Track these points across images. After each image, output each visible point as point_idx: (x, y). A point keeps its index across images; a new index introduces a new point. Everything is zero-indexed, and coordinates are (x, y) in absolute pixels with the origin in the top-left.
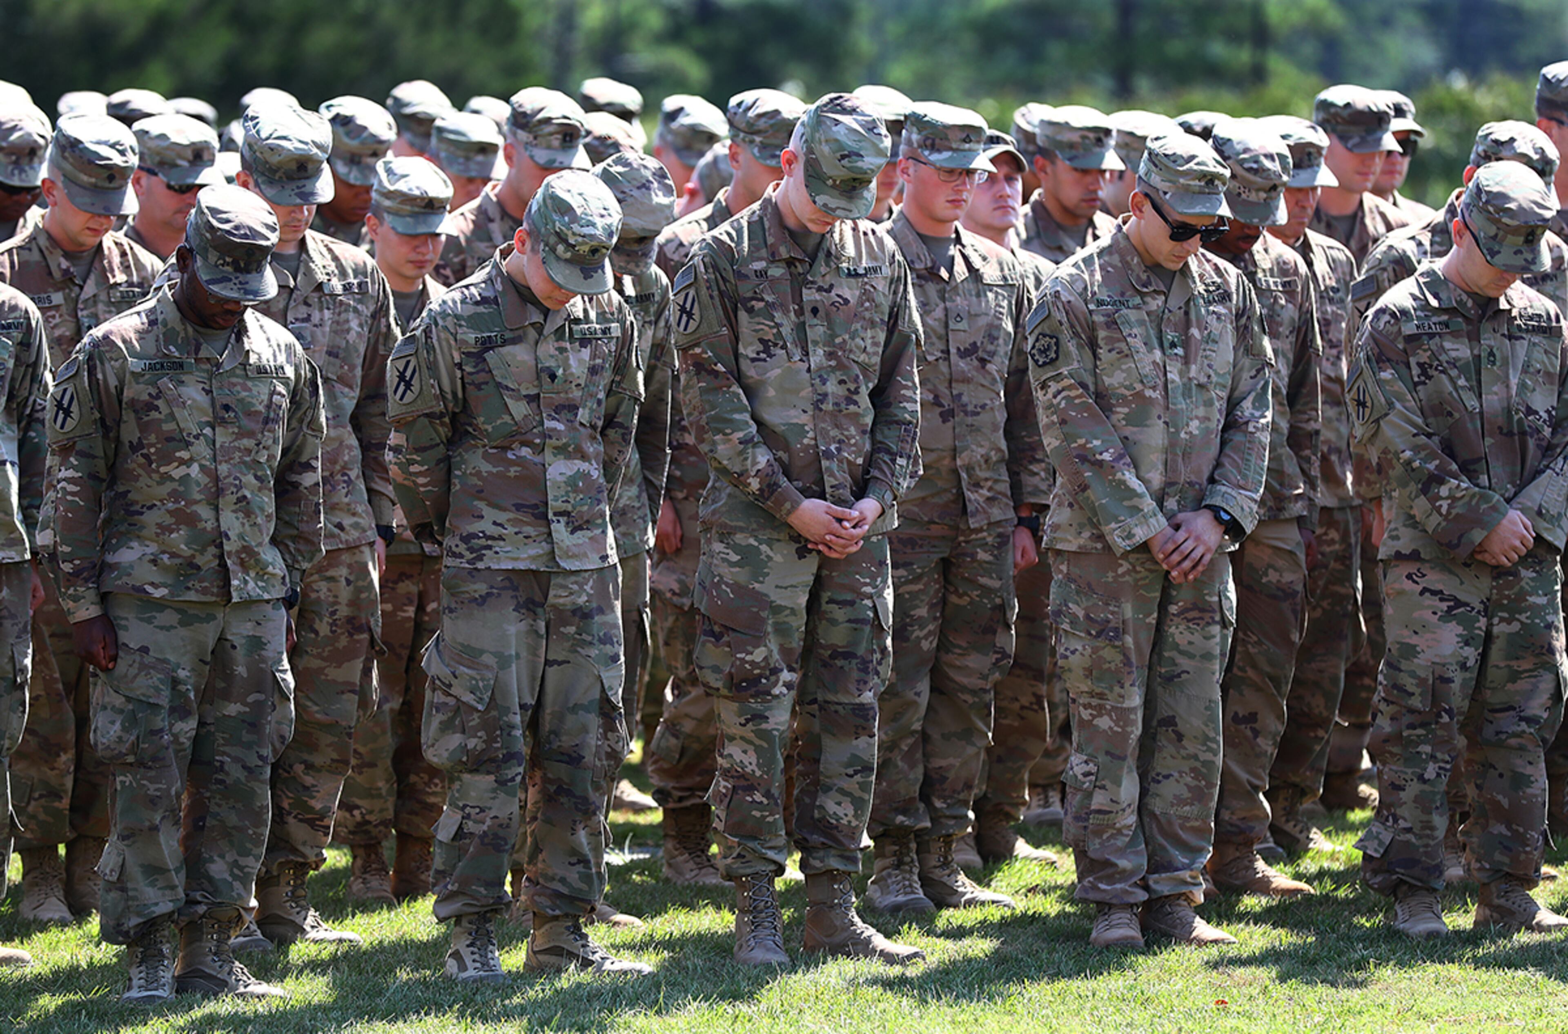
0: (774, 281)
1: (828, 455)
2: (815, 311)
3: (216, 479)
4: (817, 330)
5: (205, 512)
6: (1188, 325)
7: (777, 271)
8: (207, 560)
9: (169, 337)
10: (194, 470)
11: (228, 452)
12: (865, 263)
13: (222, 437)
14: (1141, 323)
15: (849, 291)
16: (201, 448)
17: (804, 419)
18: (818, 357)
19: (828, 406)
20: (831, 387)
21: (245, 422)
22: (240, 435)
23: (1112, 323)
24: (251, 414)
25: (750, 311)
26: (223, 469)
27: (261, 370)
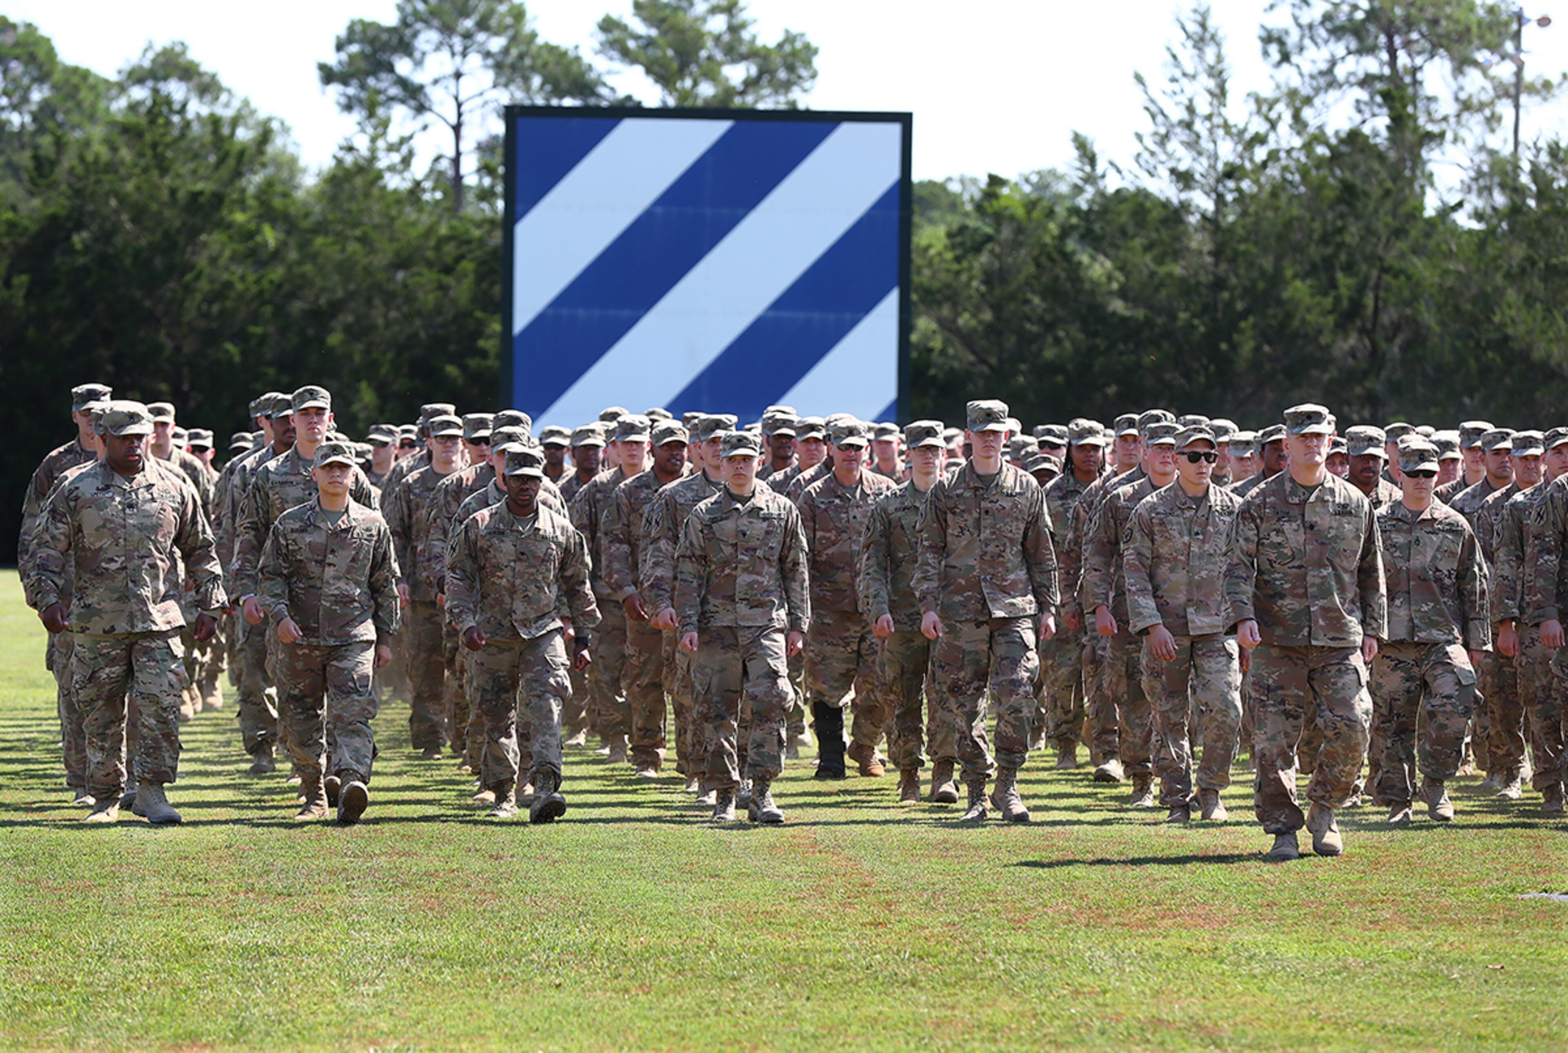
0: (965, 499)
1: (985, 580)
2: (987, 512)
3: (514, 586)
4: (987, 521)
5: (507, 599)
6: (1207, 524)
7: (968, 494)
8: (506, 623)
9: (501, 520)
10: (504, 581)
11: (521, 575)
12: (1018, 490)
13: (519, 567)
14: (1179, 523)
15: (1007, 504)
16: (508, 572)
17: (974, 563)
18: (986, 534)
19: (987, 558)
20: (991, 548)
21: (532, 561)
22: (528, 567)
23: (1162, 523)
24: (536, 557)
25: (954, 513)
26: (518, 582)
27: (544, 538)
